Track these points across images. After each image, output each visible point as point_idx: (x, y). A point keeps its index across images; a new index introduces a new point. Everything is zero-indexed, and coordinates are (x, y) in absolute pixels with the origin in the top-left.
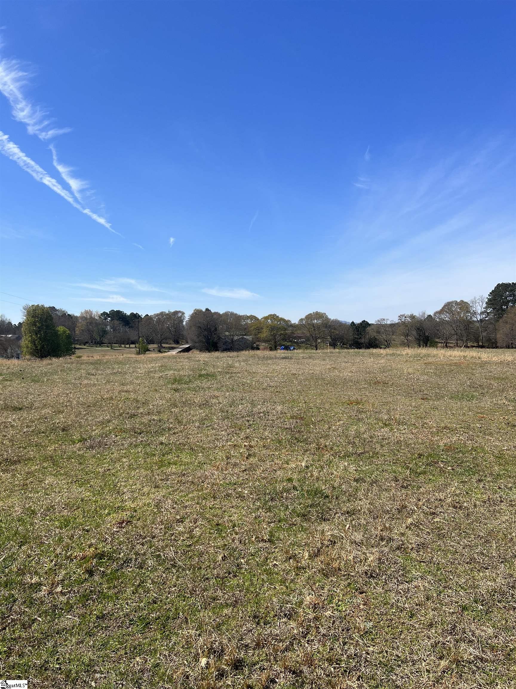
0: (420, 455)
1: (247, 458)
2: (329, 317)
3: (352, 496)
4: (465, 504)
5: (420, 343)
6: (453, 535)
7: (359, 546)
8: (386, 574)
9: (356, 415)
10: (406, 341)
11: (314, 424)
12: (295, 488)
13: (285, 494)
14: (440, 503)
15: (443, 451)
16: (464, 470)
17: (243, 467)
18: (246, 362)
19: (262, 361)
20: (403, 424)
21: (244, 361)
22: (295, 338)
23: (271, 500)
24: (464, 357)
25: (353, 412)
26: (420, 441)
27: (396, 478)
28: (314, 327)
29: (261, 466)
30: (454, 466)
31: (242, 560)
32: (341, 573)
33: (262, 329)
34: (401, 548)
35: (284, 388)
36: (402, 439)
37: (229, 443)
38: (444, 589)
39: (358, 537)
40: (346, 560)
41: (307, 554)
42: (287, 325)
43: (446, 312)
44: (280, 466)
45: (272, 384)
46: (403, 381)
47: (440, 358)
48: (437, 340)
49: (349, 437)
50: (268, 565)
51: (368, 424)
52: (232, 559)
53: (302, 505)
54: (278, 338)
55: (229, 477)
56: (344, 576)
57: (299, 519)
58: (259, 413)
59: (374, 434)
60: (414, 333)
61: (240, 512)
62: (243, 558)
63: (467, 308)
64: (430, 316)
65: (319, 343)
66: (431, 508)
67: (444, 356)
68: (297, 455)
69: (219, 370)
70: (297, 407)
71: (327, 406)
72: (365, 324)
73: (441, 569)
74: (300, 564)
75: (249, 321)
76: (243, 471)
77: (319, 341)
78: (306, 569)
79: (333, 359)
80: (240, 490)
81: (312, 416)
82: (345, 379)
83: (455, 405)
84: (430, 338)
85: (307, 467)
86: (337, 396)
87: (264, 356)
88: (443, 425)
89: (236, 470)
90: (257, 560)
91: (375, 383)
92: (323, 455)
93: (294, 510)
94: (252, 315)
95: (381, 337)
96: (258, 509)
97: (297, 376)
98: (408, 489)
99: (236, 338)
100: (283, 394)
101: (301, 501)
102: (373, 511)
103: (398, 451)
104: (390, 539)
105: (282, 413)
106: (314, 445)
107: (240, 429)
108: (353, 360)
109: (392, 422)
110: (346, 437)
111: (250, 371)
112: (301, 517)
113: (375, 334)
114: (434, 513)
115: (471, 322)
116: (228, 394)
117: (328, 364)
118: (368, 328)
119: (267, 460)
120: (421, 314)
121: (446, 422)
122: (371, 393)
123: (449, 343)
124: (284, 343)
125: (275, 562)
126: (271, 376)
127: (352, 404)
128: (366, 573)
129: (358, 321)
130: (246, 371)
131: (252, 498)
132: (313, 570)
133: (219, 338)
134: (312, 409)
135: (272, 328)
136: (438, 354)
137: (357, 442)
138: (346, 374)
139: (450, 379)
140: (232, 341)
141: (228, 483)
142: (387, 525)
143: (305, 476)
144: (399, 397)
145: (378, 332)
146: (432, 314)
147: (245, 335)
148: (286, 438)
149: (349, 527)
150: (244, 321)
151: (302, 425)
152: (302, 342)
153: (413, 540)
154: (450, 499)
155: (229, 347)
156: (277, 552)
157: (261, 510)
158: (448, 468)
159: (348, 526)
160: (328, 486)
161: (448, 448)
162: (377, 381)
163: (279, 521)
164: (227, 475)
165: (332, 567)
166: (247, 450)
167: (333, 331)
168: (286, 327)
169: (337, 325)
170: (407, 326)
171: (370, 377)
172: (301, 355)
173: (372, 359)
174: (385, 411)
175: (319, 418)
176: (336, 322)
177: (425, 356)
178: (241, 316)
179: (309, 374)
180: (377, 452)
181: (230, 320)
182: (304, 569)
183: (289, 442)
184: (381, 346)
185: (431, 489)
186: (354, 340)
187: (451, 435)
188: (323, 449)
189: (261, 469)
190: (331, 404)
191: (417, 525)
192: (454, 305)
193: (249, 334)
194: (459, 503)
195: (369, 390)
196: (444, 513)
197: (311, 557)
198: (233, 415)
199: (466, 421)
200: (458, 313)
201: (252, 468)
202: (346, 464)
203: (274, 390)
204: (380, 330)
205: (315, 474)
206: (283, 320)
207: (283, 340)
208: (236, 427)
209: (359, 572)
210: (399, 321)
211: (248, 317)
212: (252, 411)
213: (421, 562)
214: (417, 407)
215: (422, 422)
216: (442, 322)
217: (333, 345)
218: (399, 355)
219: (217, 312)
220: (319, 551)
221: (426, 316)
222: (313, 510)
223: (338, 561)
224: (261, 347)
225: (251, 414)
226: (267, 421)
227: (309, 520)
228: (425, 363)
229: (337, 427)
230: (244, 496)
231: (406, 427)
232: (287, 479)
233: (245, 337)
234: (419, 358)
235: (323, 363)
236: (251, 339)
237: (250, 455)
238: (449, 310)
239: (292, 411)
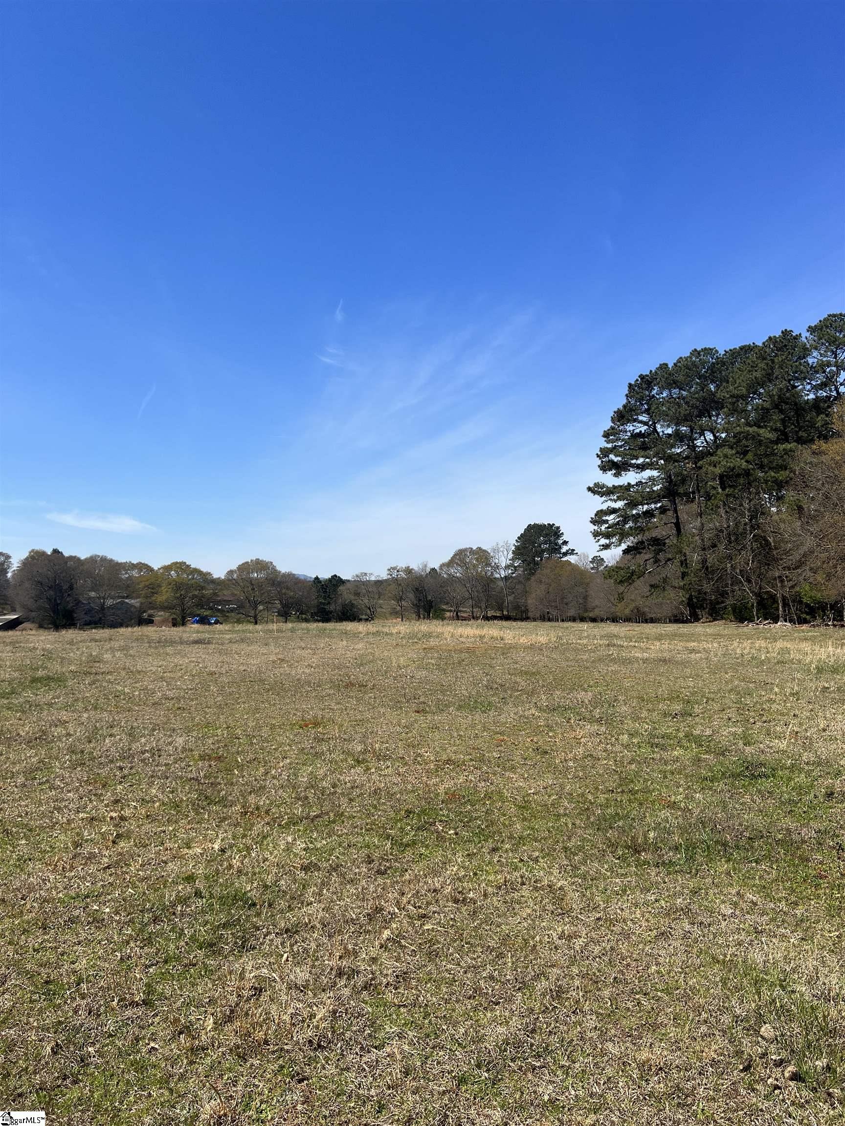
0: (409, 812)
1: (114, 842)
2: (278, 568)
3: (297, 900)
4: (471, 895)
5: (419, 612)
6: (451, 951)
7: (302, 991)
8: (343, 1040)
9: (311, 747)
10: (399, 608)
11: (241, 767)
12: (198, 894)
13: (179, 909)
14: (435, 897)
15: (443, 802)
16: (472, 833)
17: (106, 860)
18: (125, 652)
19: (156, 648)
20: (386, 758)
21: (121, 649)
22: (219, 603)
23: (154, 921)
24: (482, 637)
25: (308, 741)
26: (409, 787)
27: (369, 857)
28: (252, 585)
29: (139, 856)
30: (458, 827)
31: (90, 1049)
32: (269, 1049)
33: (159, 586)
34: (371, 984)
35: (192, 700)
36: (383, 785)
37: (81, 815)
38: (432, 1050)
39: (301, 975)
40: (279, 1024)
41: (210, 1022)
42: (206, 580)
43: (457, 564)
44: (174, 852)
45: (170, 694)
46: (390, 681)
47: (446, 639)
48: (444, 607)
49: (298, 788)
50: (138, 1051)
51: (331, 762)
52: (72, 1049)
53: (208, 926)
54: (189, 603)
55: (75, 883)
56: (273, 1052)
57: (200, 953)
58: (143, 753)
59: (339, 780)
60: (411, 596)
61: (93, 953)
62: (93, 1044)
63: (486, 558)
64: (433, 570)
65: (261, 611)
66: (420, 907)
67: (452, 636)
68: (208, 829)
69: (73, 668)
70: (213, 736)
71: (265, 732)
72: (336, 581)
73: (430, 1014)
74: (197, 1042)
75: (135, 573)
76: (104, 869)
77: (261, 607)
78: (208, 1049)
79: (282, 643)
80: (95, 907)
81: (238, 753)
82: (298, 680)
83: (465, 721)
84: (433, 604)
85: (223, 851)
86: (284, 712)
87: (160, 639)
88: (445, 757)
89: (92, 869)
90: (119, 1044)
91: (346, 687)
92: (253, 825)
93: (193, 938)
94: (141, 563)
95: (360, 601)
96: (128, 943)
97: (217, 676)
98: (387, 876)
99: (109, 602)
100: (190, 713)
101: (208, 917)
102: (328, 924)
103: (375, 807)
104: (355, 972)
105: (184, 750)
106: (238, 807)
107: (104, 786)
108: (315, 644)
109: (368, 757)
110: (294, 788)
111: (132, 668)
112: (206, 948)
113: (352, 597)
114: (424, 916)
115: (491, 580)
116: (86, 715)
117: (273, 652)
118: (341, 588)
119: (151, 844)
120: (421, 567)
121: (449, 753)
122: (338, 703)
123: (460, 611)
124: (198, 612)
125: (152, 1044)
126: (170, 678)
127: (306, 726)
128: (310, 1041)
129: (325, 575)
130: (124, 669)
131: (118, 922)
132: (220, 1050)
133: (78, 602)
134: (239, 738)
135: (178, 586)
136: (443, 633)
137: (310, 796)
138: (301, 671)
139: (459, 675)
140: (103, 607)
141: (74, 895)
142: (350, 947)
143: (217, 870)
144: (382, 710)
145: (357, 594)
146: (437, 567)
147: (127, 597)
148: (188, 799)
149: (288, 957)
150: (126, 573)
151: (219, 771)
152: (232, 610)
153: (390, 966)
154: (450, 887)
155: (96, 618)
156: (159, 1023)
157: (132, 944)
158: (450, 833)
159: (285, 955)
160: (255, 885)
161: (452, 797)
162: (350, 682)
163: (166, 962)
164: (73, 881)
165: (254, 1039)
166: (116, 826)
167: (284, 591)
168: (202, 584)
169: (291, 581)
170: (400, 585)
171: (340, 675)
172: (228, 637)
173: (345, 643)
174: (358, 737)
175: (251, 756)
176: (290, 576)
177: (424, 636)
178: (121, 563)
179: (238, 672)
180: (343, 813)
181: (100, 570)
182: (203, 1049)
183: (194, 805)
184: (361, 617)
185: (422, 873)
186: (318, 606)
187: (456, 773)
188: (252, 813)
189: (138, 862)
190: (273, 727)
191: (396, 940)
192: (468, 554)
193: (134, 595)
194: (463, 894)
195: (336, 699)
196: (439, 913)
197: (217, 1026)
198: (93, 759)
199: (478, 749)
200: (474, 566)
201: (122, 861)
202: (290, 839)
203: (174, 704)
204: (359, 591)
205: (236, 863)
206: (197, 571)
207: (197, 606)
208: (96, 782)
209: (298, 1042)
210: (389, 577)
211: (133, 566)
212: (130, 749)
213: (400, 1006)
214: (408, 727)
215: (414, 753)
216: (452, 579)
217: (285, 615)
218: (387, 634)
219: (75, 557)
220: (232, 1011)
221: (428, 570)
222: (227, 933)
223: (264, 1028)
224: (156, 619)
225: (127, 755)
226: (157, 766)
227: (219, 952)
228: (425, 649)
229: (279, 771)
230: (104, 919)
231: (389, 764)
232: (186, 878)
233: (126, 600)
234: (416, 640)
235: (264, 650)
236: (138, 605)
237: (119, 836)
238: (460, 561)
239: (204, 745)
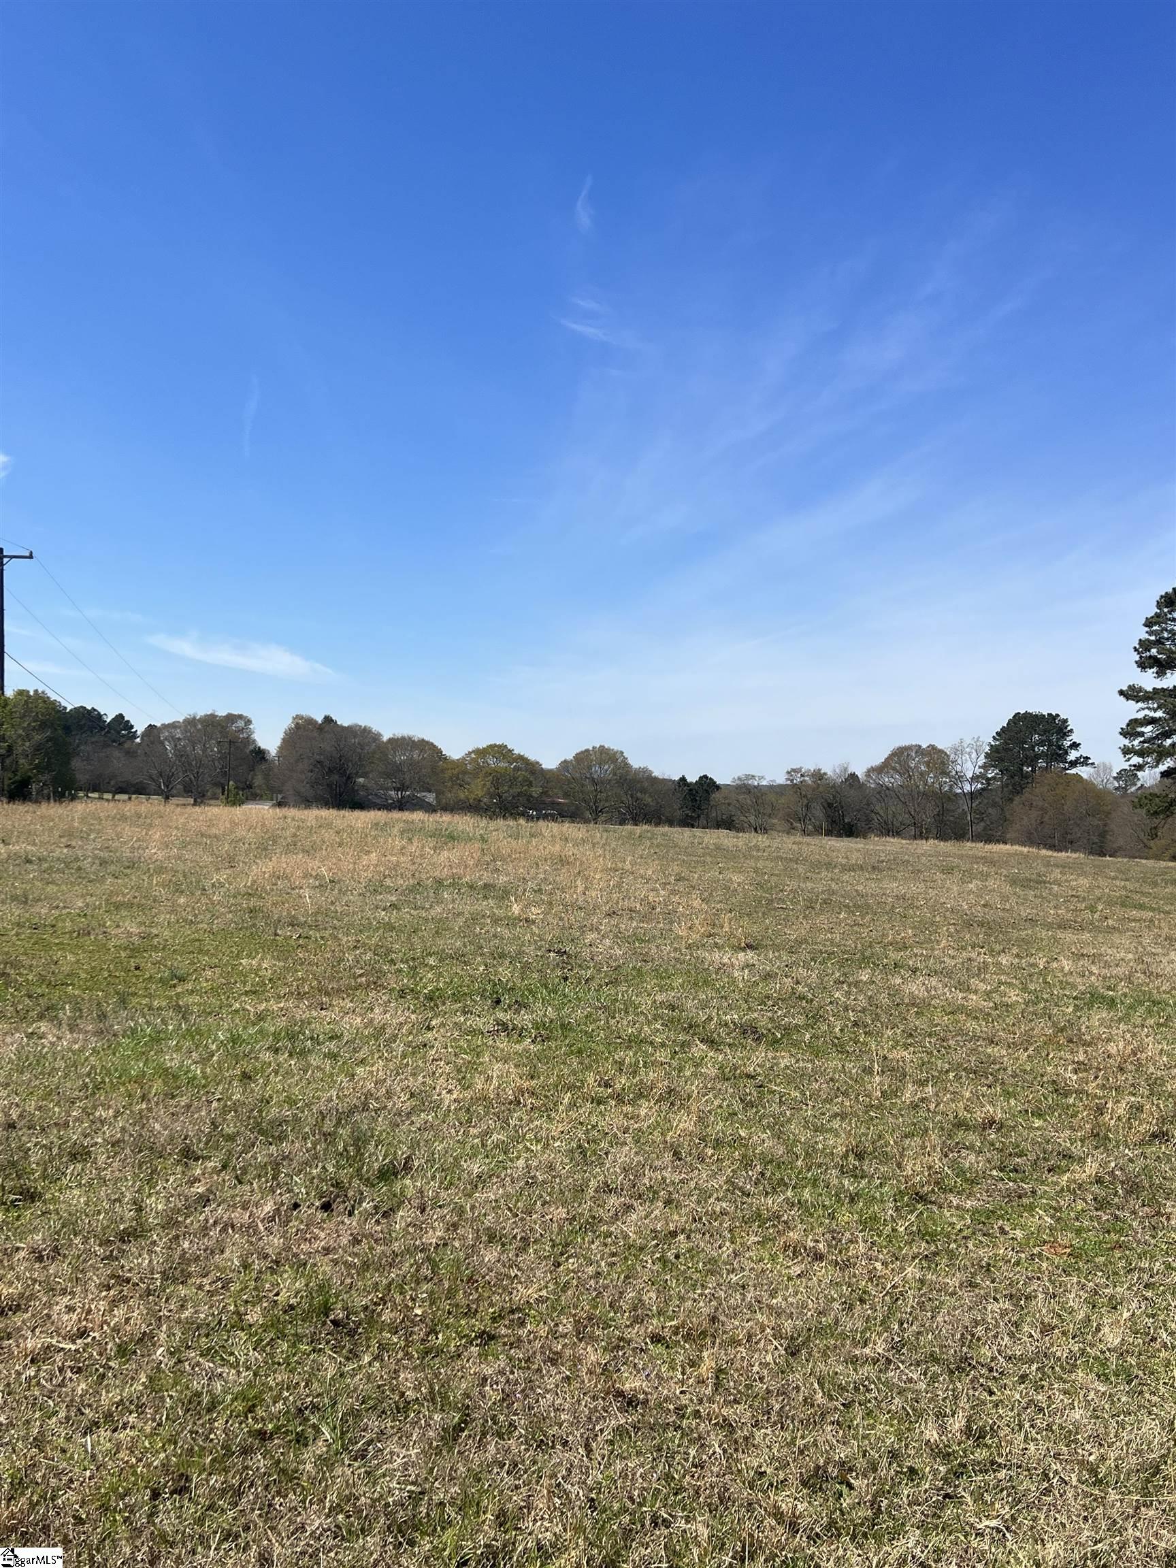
28: (594, 783)
42: (533, 772)
43: (894, 769)
60: (821, 813)
63: (943, 763)
64: (854, 776)
72: (707, 785)
113: (732, 811)
115: (951, 797)
118: (714, 795)
120: (837, 771)
129: (692, 778)
135: (499, 778)
146: (860, 772)
167: (637, 795)
168: (528, 777)
169: (646, 781)
170: (805, 796)
192: (913, 754)
200: (922, 774)
204: (743, 797)
206: (521, 758)
210: (789, 782)
216: (883, 791)
221: (846, 776)
238: (900, 764)
